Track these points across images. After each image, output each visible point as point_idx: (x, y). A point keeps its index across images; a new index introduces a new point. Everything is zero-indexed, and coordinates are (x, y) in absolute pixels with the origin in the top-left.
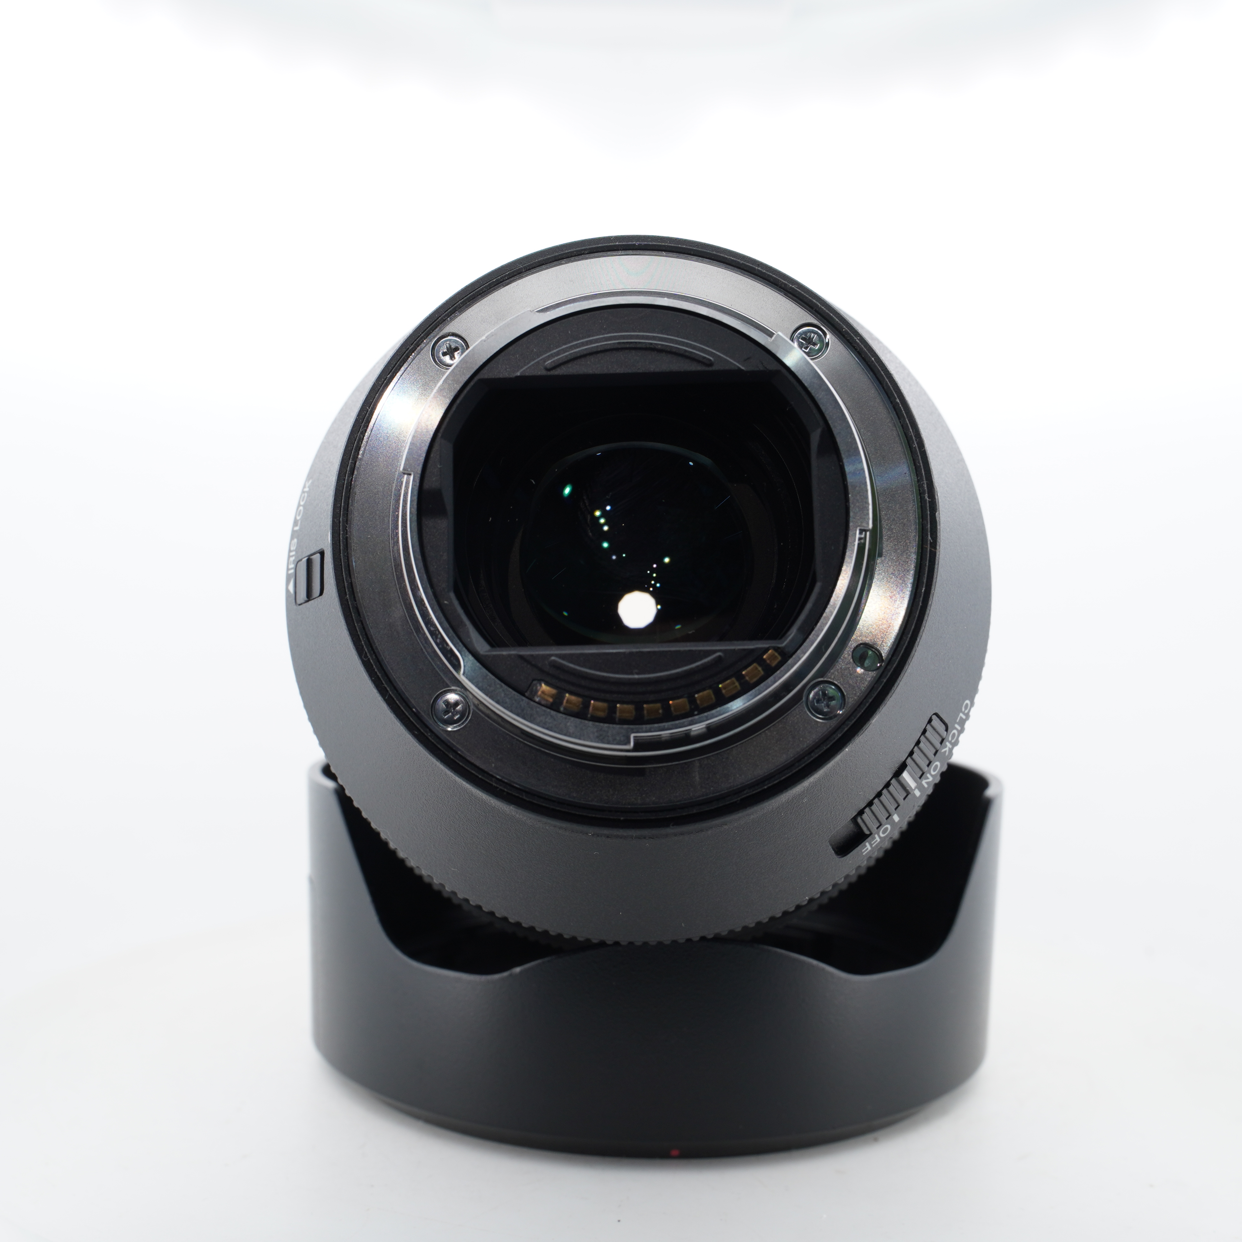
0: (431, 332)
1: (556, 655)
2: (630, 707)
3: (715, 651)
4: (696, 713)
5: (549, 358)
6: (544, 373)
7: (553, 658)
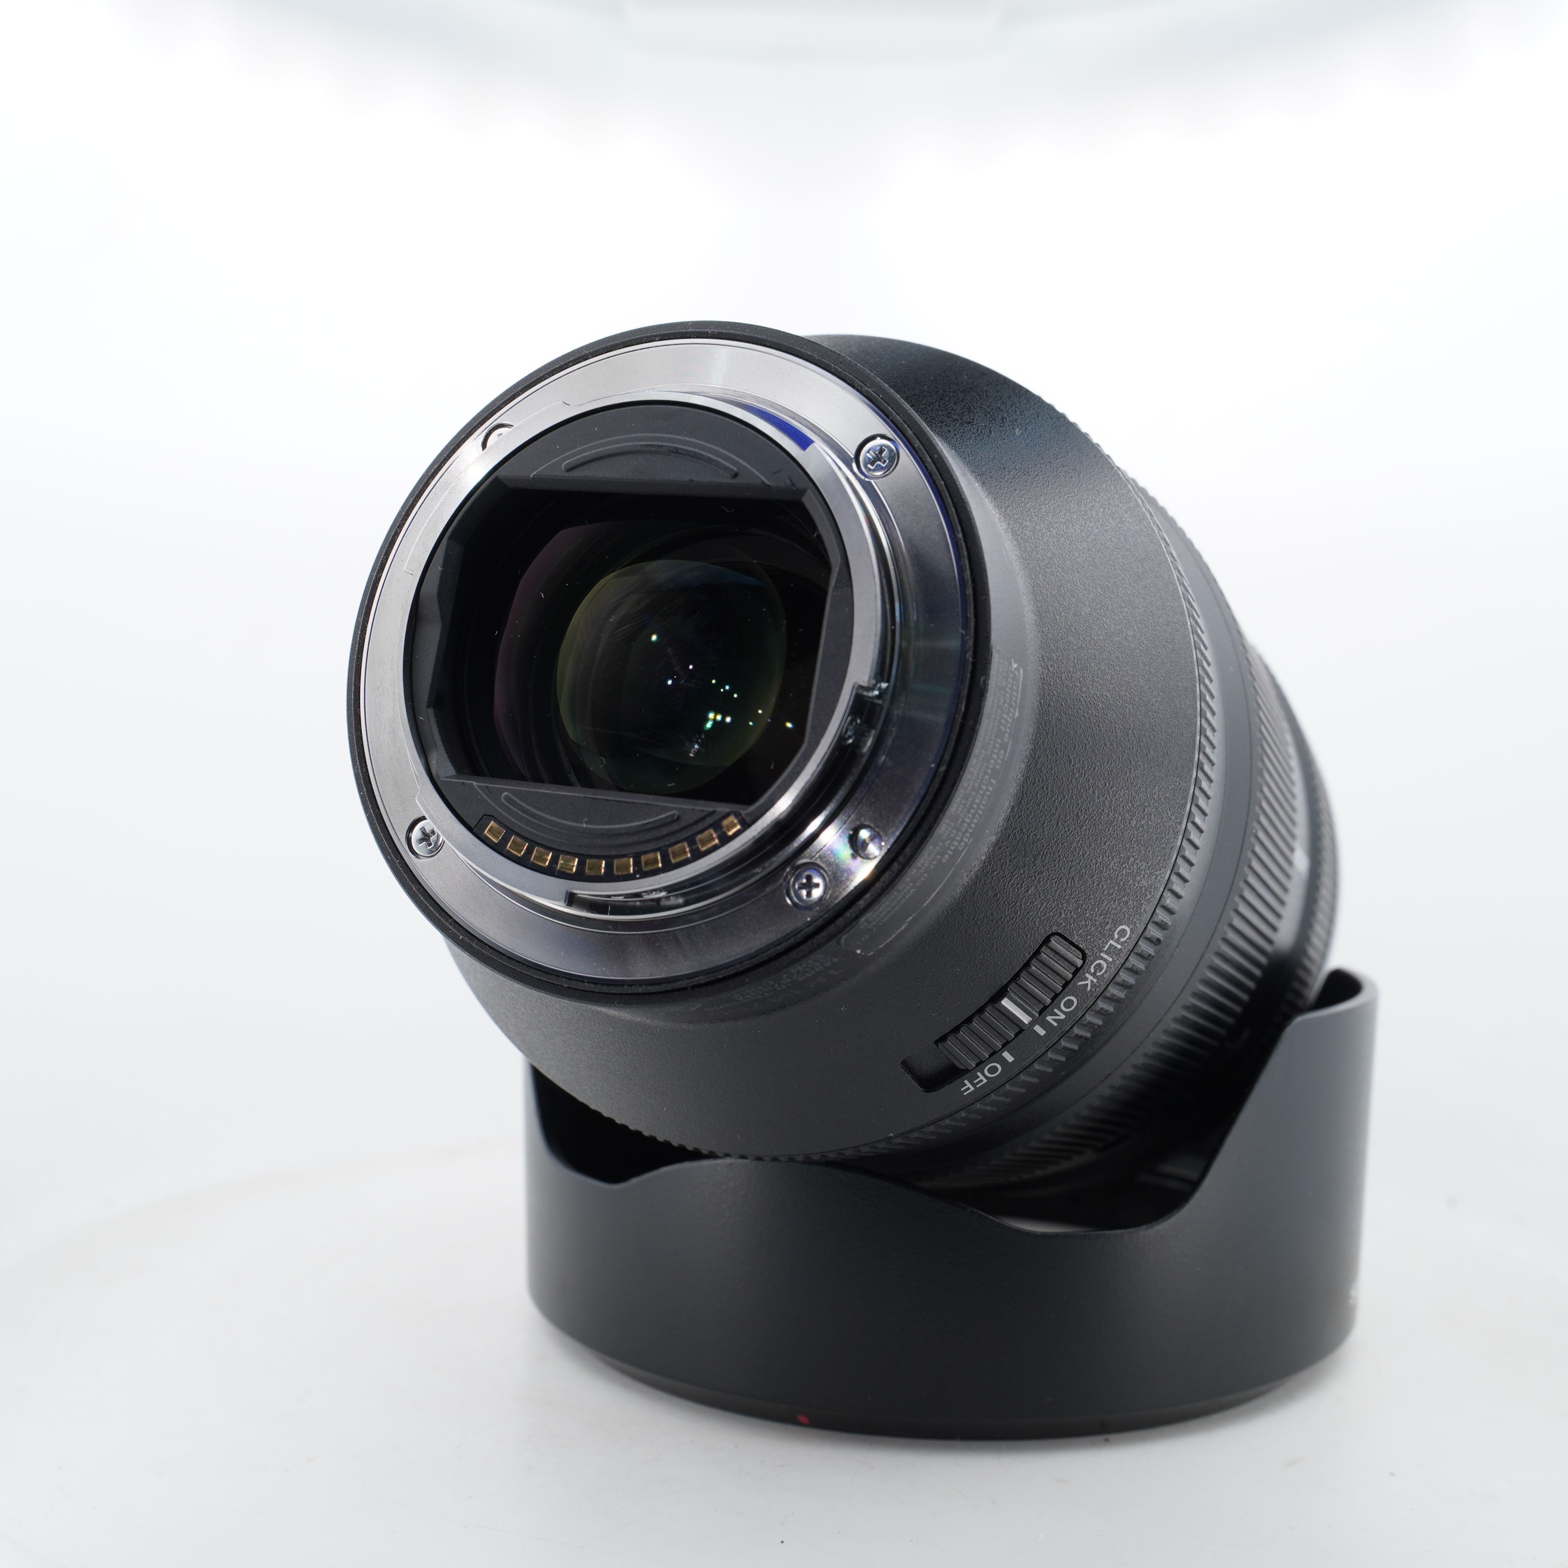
1: (510, 791)
3: (672, 809)
5: (569, 457)
7: (506, 793)
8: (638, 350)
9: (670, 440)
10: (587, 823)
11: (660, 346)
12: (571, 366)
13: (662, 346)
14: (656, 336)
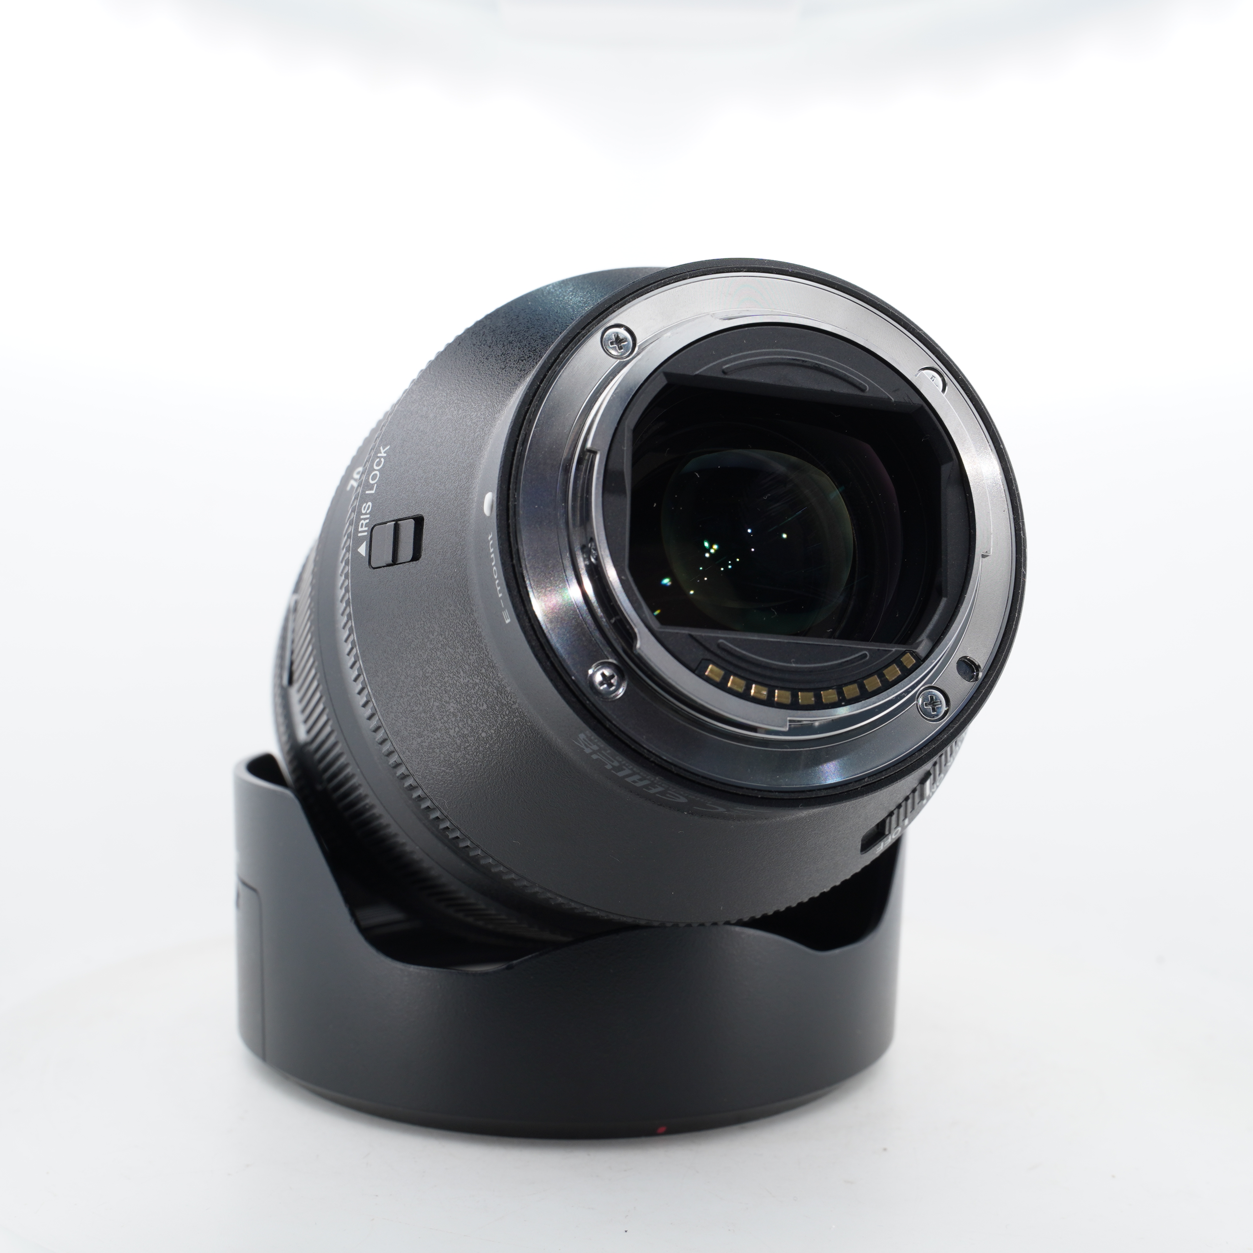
0: (602, 321)
1: (725, 639)
2: (788, 694)
3: (862, 650)
4: (843, 703)
5: (726, 362)
6: (721, 375)
7: (721, 641)
8: (729, 277)
9: (812, 357)
10: (795, 663)
11: (747, 276)
12: (672, 283)
13: (749, 276)
14: (744, 268)
